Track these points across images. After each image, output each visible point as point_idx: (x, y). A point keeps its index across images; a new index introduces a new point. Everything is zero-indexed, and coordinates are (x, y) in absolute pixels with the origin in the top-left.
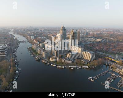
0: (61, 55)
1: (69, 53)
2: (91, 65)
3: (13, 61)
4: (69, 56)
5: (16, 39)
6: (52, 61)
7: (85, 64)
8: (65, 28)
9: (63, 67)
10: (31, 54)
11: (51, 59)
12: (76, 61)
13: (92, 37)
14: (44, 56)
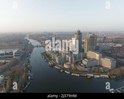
0: (75, 61)
1: (85, 59)
2: (111, 74)
3: (26, 66)
4: (85, 62)
5: (31, 44)
6: (66, 67)
7: (104, 73)
8: (81, 32)
9: (78, 75)
10: (44, 60)
11: (64, 65)
12: (93, 69)
13: (110, 42)
14: (57, 61)
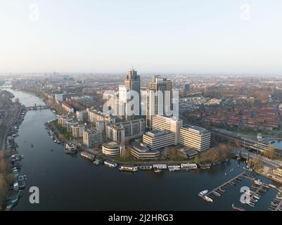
0: (128, 138)
1: (149, 133)
2: (201, 160)
3: (7, 157)
4: (148, 139)
5: (17, 102)
6: (107, 153)
7: (188, 159)
8: (138, 74)
9: (135, 169)
10: (54, 139)
11: (103, 148)
12: (165, 153)
14: (86, 141)
